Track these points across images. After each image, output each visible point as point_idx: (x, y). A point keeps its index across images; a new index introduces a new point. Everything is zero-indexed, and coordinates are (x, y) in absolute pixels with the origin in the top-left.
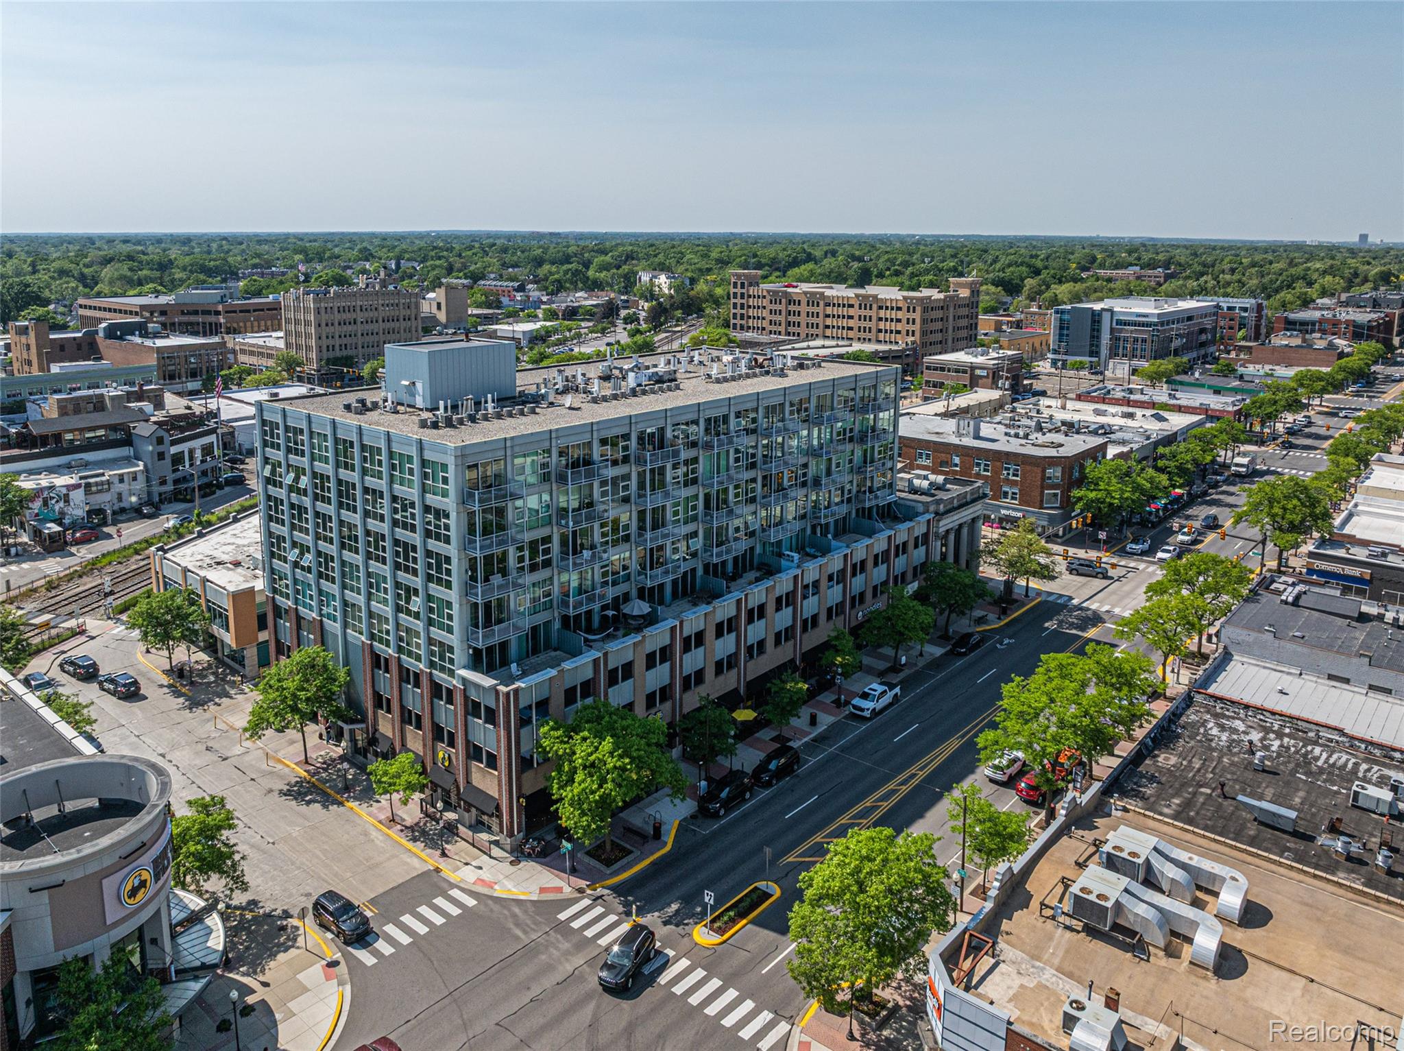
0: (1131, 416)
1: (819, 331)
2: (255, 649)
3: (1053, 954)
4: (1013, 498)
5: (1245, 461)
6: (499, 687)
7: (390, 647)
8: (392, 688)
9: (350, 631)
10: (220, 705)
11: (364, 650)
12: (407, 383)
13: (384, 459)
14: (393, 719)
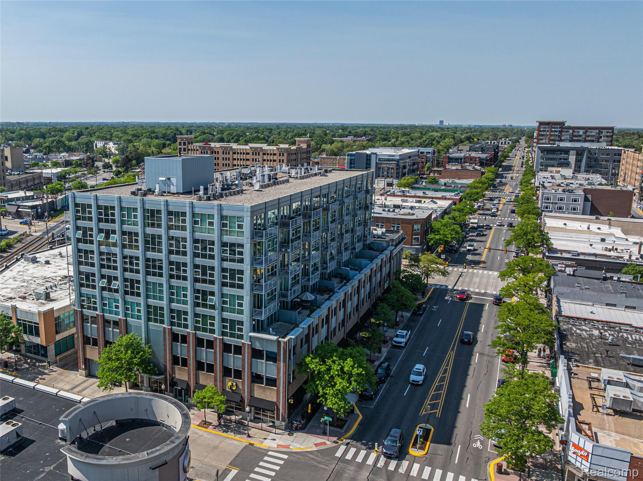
0: (420, 202)
2: (53, 345)
3: (609, 426)
5: (476, 221)
6: (280, 339)
7: (188, 328)
8: (189, 351)
9: (152, 323)
10: (44, 379)
11: (165, 333)
12: (164, 179)
13: (188, 218)
14: (189, 370)
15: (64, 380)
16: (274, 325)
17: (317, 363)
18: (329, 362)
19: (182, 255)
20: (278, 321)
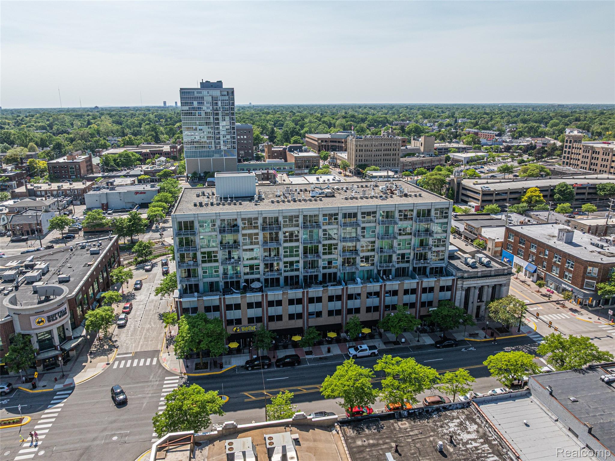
1: (607, 170)
4: (569, 279)
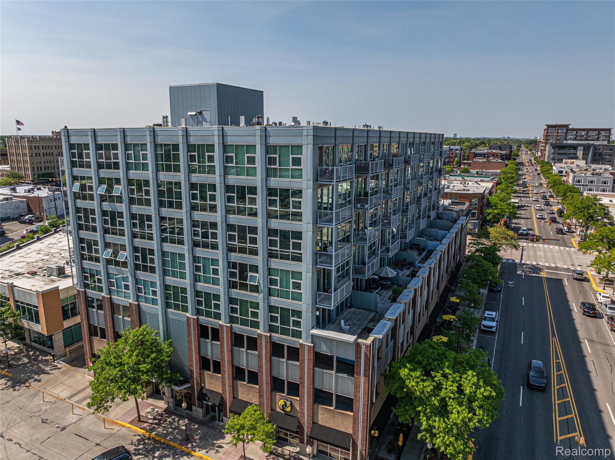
2: (61, 334)
6: (360, 341)
7: (220, 319)
8: (222, 352)
9: (172, 310)
10: (40, 381)
11: (189, 325)
12: (194, 113)
13: (217, 154)
14: (223, 378)
15: (66, 382)
16: (345, 313)
17: (418, 378)
18: (438, 377)
19: (210, 211)
20: (350, 307)
